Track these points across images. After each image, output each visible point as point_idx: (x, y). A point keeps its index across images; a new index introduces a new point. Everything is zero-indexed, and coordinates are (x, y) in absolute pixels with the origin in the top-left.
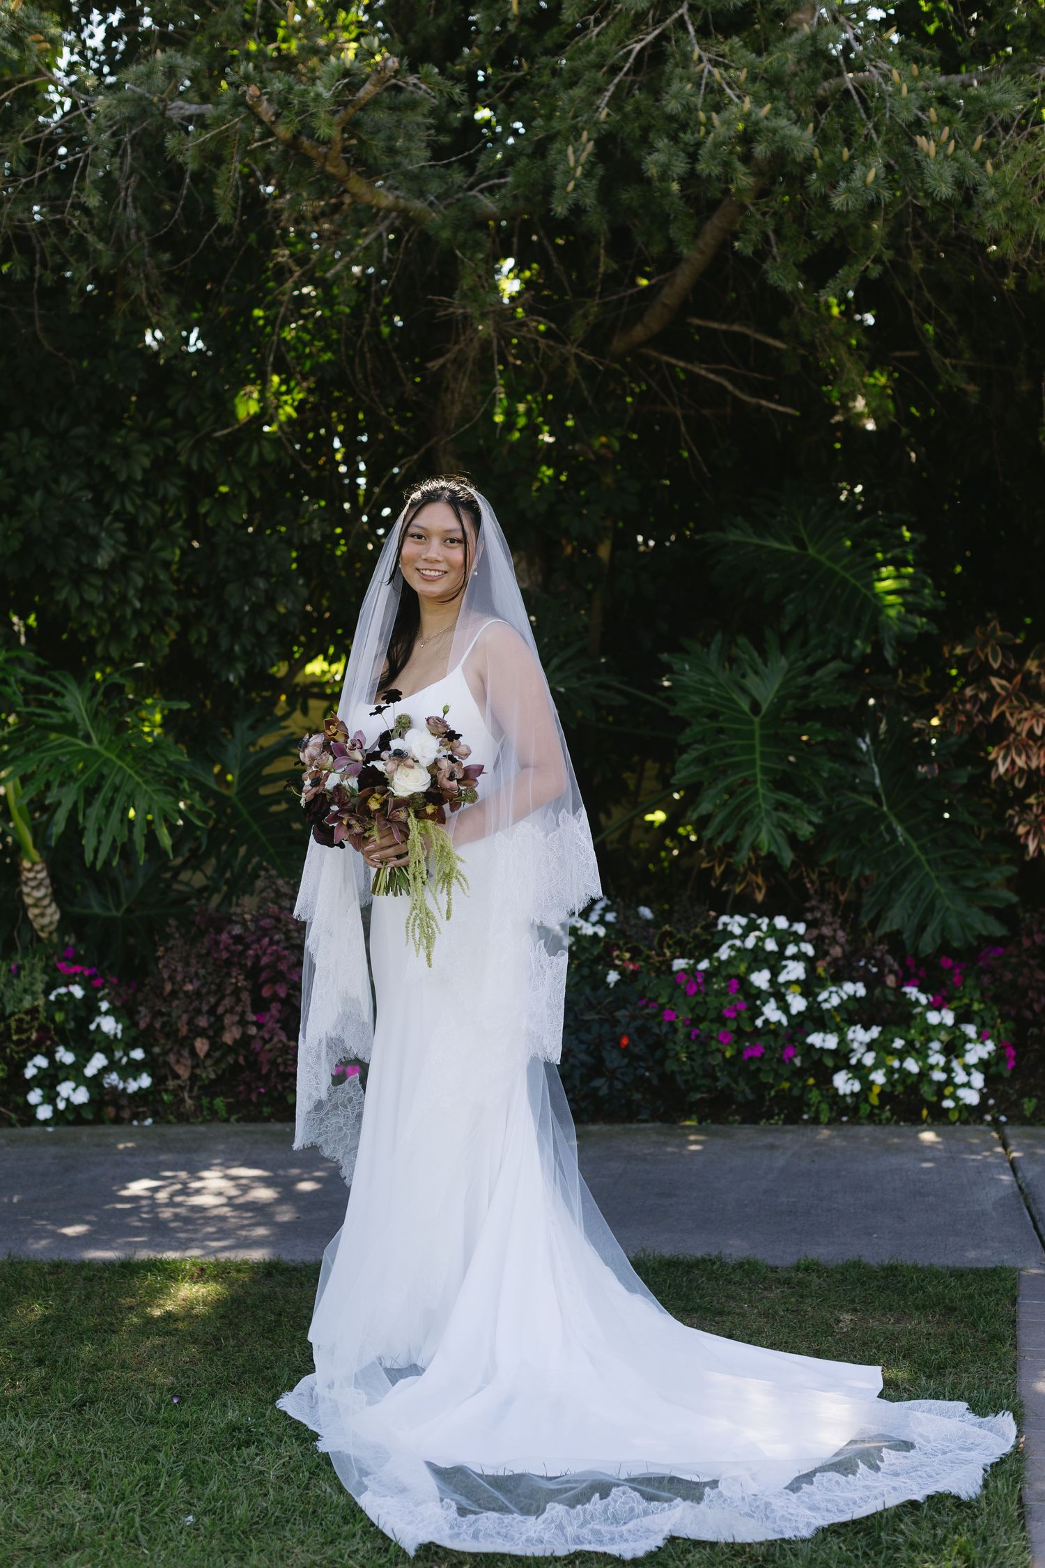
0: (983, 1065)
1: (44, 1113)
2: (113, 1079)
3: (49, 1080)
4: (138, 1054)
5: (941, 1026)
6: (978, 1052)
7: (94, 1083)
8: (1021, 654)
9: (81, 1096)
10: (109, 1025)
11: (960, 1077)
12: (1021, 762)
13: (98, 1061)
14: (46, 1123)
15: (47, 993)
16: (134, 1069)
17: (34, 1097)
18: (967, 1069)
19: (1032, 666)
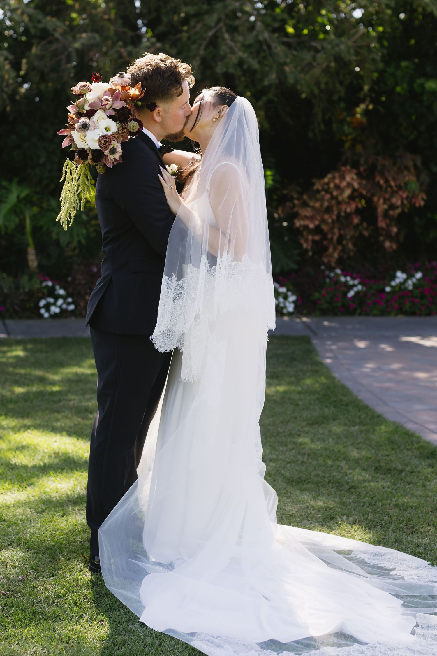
0: (294, 302)
1: (46, 315)
2: (64, 306)
3: (47, 307)
4: (70, 300)
5: (282, 293)
6: (292, 298)
7: (60, 307)
8: (301, 194)
9: (57, 310)
10: (62, 292)
11: (287, 304)
12: (302, 223)
13: (60, 302)
14: (47, 319)
15: (41, 282)
16: (69, 304)
17: (43, 311)
18: (290, 303)
19: (305, 197)
